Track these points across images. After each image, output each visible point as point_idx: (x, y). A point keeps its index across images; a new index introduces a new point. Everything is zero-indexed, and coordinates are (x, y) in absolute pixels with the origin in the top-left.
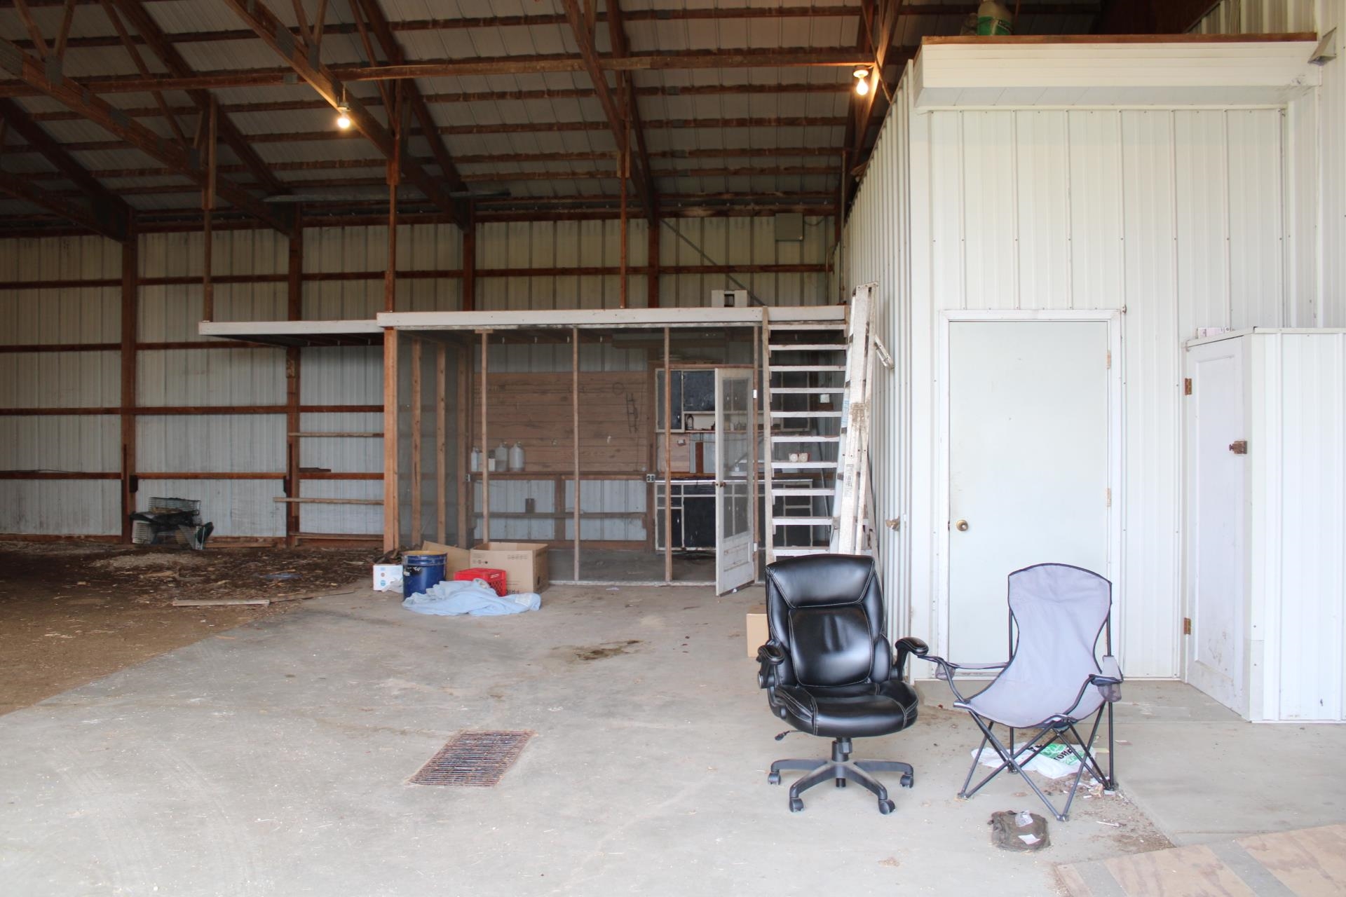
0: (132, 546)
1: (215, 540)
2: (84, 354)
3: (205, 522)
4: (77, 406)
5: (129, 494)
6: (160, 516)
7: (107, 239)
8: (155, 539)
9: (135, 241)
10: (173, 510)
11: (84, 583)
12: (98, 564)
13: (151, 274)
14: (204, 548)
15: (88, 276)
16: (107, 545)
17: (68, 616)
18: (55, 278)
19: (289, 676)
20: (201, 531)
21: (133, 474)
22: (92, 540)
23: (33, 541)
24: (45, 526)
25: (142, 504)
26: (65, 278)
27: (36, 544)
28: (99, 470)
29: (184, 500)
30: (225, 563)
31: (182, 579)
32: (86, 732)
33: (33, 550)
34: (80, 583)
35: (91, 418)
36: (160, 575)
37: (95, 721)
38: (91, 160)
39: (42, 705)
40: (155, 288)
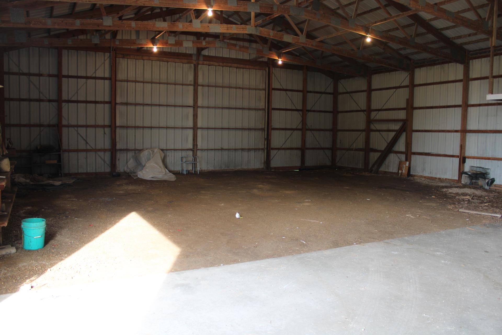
0: (461, 184)
1: (495, 186)
2: (448, 109)
3: (492, 177)
4: (445, 129)
5: (461, 164)
6: (473, 174)
7: (458, 64)
8: (470, 182)
9: (468, 63)
10: (479, 172)
11: (434, 197)
12: (444, 190)
13: (474, 76)
14: (489, 188)
15: (450, 79)
16: (453, 183)
17: (419, 209)
18: (439, 81)
19: (486, 252)
20: (489, 181)
21: (464, 156)
22: (447, 180)
23: (427, 179)
24: (432, 173)
25: (467, 168)
26: (442, 80)
27: (428, 180)
28: (451, 154)
29: (483, 168)
30: (495, 196)
31: (472, 200)
32: (390, 257)
33: (426, 182)
34: (433, 197)
35: (450, 133)
36: (464, 197)
37: (396, 253)
38: (450, 33)
39: (384, 242)
40: (476, 82)
